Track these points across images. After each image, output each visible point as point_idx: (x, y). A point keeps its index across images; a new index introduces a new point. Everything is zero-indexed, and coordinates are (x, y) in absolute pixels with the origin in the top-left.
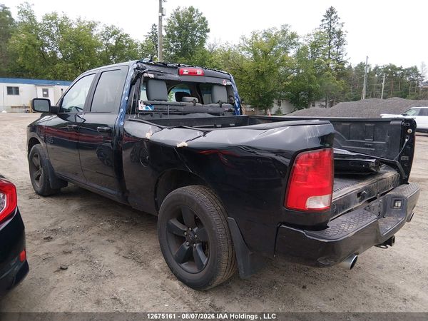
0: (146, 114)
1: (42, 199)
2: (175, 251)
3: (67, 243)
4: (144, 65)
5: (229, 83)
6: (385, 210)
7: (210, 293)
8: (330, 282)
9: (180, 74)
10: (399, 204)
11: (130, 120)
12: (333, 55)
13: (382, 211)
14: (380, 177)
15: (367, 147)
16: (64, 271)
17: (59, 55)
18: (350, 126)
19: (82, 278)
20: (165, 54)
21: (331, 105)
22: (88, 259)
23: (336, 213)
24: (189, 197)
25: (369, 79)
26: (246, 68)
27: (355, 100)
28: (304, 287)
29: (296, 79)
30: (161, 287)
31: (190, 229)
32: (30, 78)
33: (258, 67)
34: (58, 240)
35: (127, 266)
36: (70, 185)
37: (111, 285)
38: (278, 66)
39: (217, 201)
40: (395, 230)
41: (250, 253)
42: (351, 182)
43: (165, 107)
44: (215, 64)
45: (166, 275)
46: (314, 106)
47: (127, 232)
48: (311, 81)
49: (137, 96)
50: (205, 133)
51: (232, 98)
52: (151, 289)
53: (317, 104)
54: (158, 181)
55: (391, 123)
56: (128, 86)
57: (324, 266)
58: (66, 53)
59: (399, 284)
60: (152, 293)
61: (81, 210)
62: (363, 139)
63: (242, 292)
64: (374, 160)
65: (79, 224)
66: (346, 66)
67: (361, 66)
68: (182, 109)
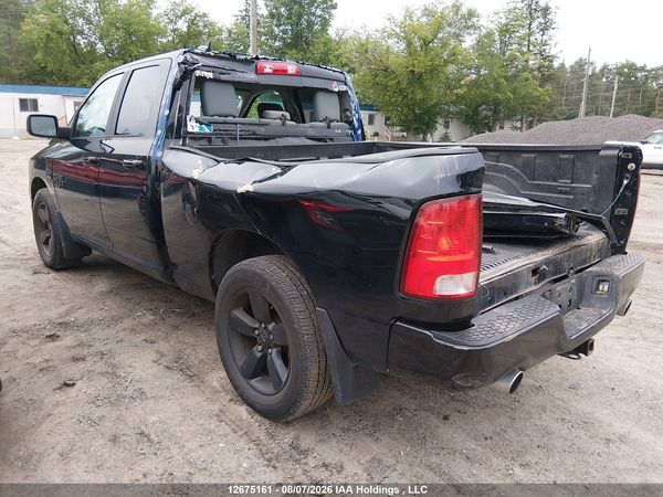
0: (200, 139)
1: (53, 274)
2: (241, 359)
3: (81, 344)
4: (196, 57)
5: (344, 88)
6: (581, 297)
7: (294, 426)
8: (489, 411)
9: (259, 72)
10: (604, 287)
11: (172, 149)
12: (535, 46)
13: (575, 298)
14: (577, 243)
15: (560, 192)
16: (69, 389)
17: (100, 48)
18: (535, 158)
19: (95, 400)
20: (266, 44)
21: (530, 126)
22: (109, 370)
23: (491, 302)
24: (259, 275)
25: (592, 86)
26: (393, 67)
27: (569, 118)
28: (446, 418)
29: (475, 84)
30: (217, 415)
31: (263, 325)
32: (56, 85)
33: (414, 66)
34: (68, 339)
35: (169, 382)
36: (94, 252)
37: (140, 411)
38: (446, 63)
39: (303, 280)
40: (594, 330)
41: (352, 365)
42: (526, 250)
43: (232, 127)
44: (344, 61)
45: (229, 397)
46: (502, 128)
47: (176, 328)
48: (498, 87)
49: (184, 110)
50: (285, 170)
51: (348, 113)
52: (200, 419)
53: (507, 125)
54: (213, 249)
55: (602, 153)
56: (169, 92)
57: (463, 388)
58: (110, 44)
59: (602, 414)
60: (202, 425)
61: (112, 291)
62: (555, 180)
63: (345, 424)
64: (563, 215)
65: (104, 314)
66: (556, 64)
67: (581, 65)
68: (262, 130)
